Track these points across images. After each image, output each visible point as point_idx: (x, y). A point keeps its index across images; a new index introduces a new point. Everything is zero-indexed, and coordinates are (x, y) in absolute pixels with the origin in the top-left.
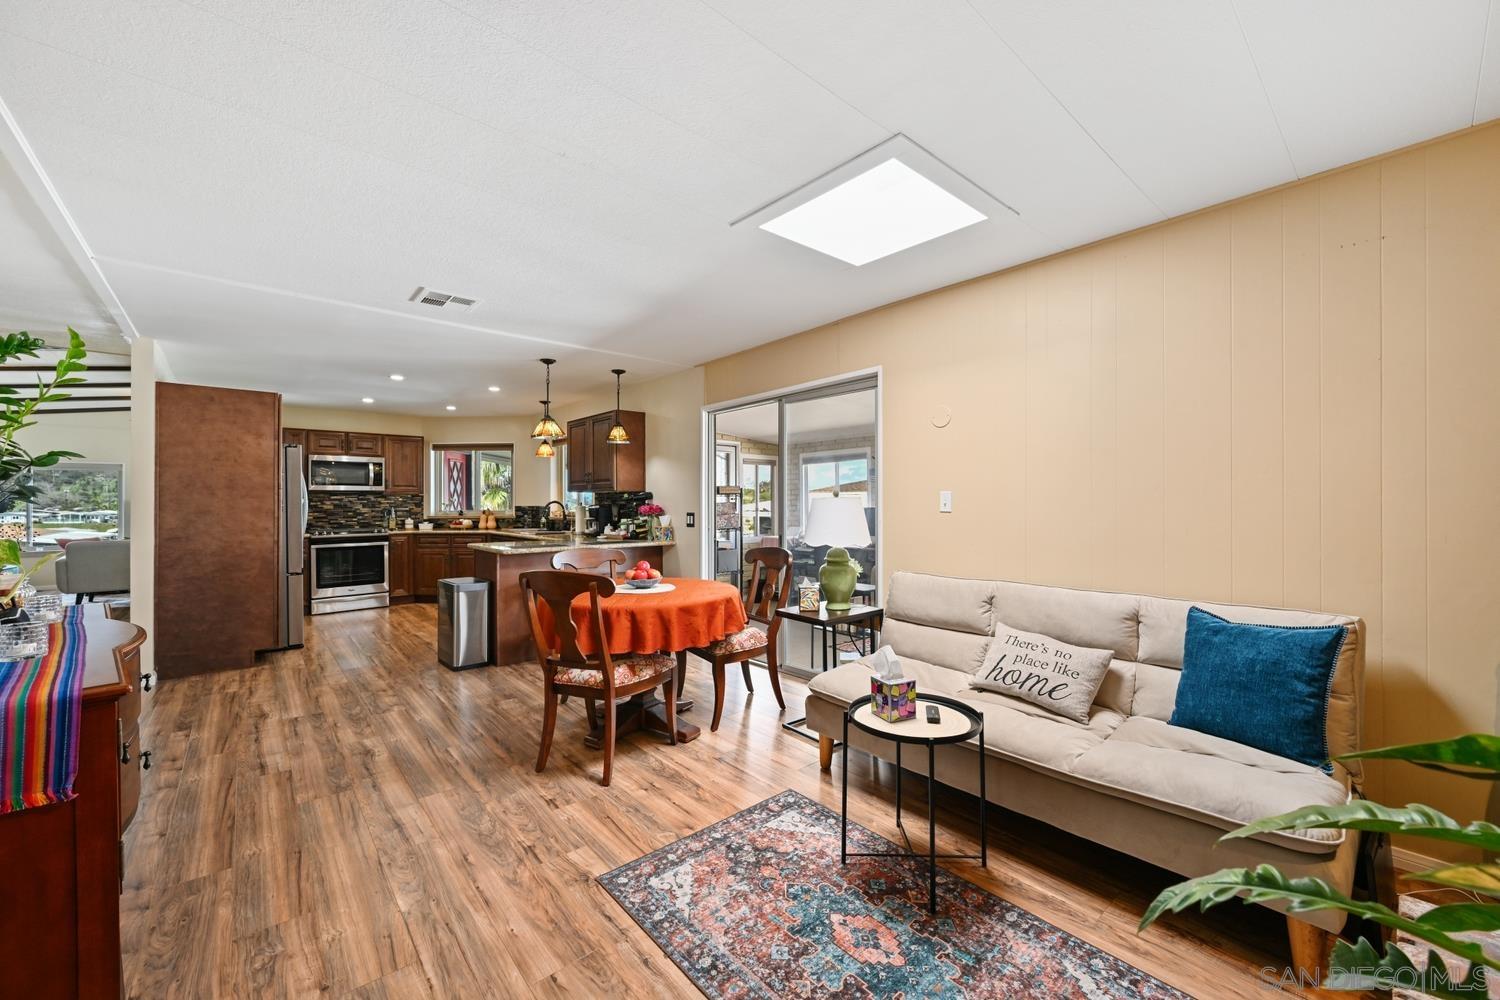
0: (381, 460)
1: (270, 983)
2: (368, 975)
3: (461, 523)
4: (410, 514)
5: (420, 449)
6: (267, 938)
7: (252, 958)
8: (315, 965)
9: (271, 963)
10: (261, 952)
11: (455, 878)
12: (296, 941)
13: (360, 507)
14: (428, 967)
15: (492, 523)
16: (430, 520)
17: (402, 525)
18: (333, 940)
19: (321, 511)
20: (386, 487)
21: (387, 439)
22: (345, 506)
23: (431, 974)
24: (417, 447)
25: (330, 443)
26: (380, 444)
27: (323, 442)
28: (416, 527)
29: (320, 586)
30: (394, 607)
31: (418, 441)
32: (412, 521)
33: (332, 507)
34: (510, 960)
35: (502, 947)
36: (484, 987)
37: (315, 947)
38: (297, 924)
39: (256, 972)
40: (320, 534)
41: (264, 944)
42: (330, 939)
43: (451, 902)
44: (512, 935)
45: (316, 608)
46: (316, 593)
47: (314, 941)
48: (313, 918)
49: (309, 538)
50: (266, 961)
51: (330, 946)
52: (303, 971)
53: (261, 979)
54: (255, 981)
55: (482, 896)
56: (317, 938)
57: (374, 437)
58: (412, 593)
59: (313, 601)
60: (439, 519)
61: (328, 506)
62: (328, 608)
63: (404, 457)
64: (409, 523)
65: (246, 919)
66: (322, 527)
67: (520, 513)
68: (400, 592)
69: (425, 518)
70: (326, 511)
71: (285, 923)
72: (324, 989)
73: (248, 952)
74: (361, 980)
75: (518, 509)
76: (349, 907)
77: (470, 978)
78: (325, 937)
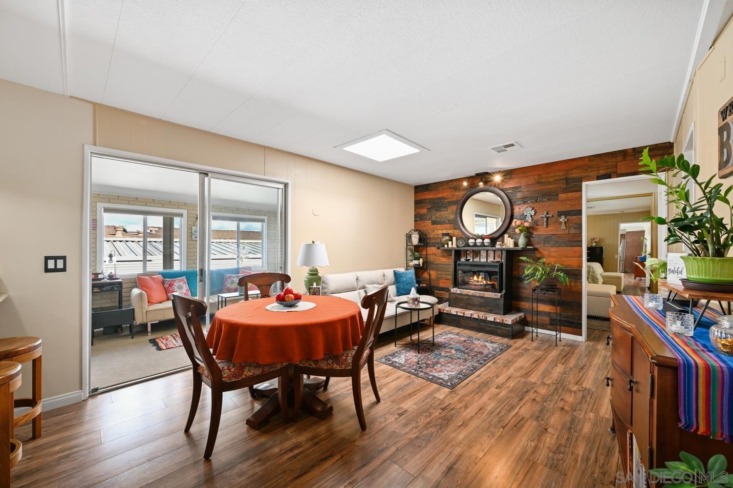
1: (560, 445)
2: (531, 423)
6: (553, 464)
7: (562, 460)
8: (543, 438)
9: (556, 452)
10: (558, 460)
11: (473, 425)
12: (543, 451)
14: (516, 411)
18: (531, 441)
23: (517, 409)
34: (498, 397)
35: (495, 400)
36: (510, 399)
37: (539, 444)
38: (538, 459)
39: (563, 453)
41: (555, 462)
42: (532, 442)
43: (488, 418)
44: (489, 399)
47: (538, 446)
48: (531, 455)
50: (558, 454)
51: (534, 439)
52: (548, 440)
53: (562, 449)
54: (565, 450)
55: (479, 412)
56: (536, 446)
65: (556, 483)
71: (542, 465)
72: (546, 430)
73: (562, 464)
74: (535, 423)
76: (516, 447)
77: (511, 402)
78: (533, 444)
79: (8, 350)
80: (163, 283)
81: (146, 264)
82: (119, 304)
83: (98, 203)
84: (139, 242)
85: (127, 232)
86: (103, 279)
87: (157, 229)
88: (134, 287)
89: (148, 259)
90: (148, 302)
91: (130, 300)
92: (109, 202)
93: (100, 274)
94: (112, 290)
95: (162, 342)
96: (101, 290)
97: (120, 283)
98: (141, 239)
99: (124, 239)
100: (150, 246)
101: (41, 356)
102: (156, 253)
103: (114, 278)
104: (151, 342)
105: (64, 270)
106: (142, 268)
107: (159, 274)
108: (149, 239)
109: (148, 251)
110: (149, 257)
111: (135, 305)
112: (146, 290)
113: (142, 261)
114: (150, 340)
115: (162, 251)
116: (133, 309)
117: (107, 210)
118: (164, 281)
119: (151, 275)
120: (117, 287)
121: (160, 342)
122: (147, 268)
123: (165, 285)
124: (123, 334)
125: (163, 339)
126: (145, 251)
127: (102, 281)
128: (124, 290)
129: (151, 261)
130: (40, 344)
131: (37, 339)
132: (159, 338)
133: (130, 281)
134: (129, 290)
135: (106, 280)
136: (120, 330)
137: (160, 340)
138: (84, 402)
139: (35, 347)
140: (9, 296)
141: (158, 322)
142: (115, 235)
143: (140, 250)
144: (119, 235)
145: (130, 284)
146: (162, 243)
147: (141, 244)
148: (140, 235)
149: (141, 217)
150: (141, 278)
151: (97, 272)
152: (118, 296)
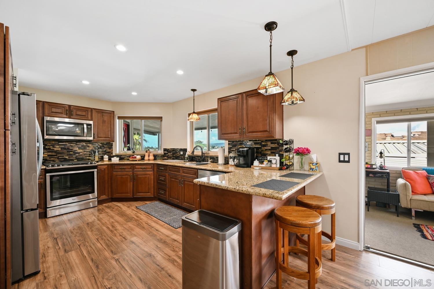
0: (91, 122)
3: (135, 158)
4: (105, 153)
5: (112, 118)
13: (77, 149)
15: (152, 157)
16: (117, 156)
17: (102, 159)
19: (53, 151)
20: (94, 138)
21: (94, 111)
22: (68, 149)
24: (110, 117)
25: (59, 110)
26: (90, 113)
27: (54, 110)
28: (110, 159)
29: (52, 199)
30: (101, 207)
31: (110, 113)
32: (107, 157)
33: (60, 149)
40: (53, 166)
45: (50, 213)
46: (50, 204)
49: (45, 169)
57: (86, 109)
58: (110, 197)
59: (48, 209)
60: (122, 155)
61: (57, 148)
62: (57, 213)
63: (104, 122)
64: (106, 157)
66: (53, 161)
67: (166, 152)
68: (103, 197)
69: (114, 154)
70: (56, 152)
75: (165, 150)
79: (319, 205)
80: (428, 178)
81: (410, 160)
82: (387, 188)
83: (372, 119)
84: (403, 143)
85: (394, 137)
86: (376, 168)
87: (420, 133)
88: (399, 178)
89: (411, 156)
90: (412, 192)
91: (396, 186)
92: (380, 117)
93: (374, 165)
94: (382, 177)
95: (427, 231)
96: (374, 176)
97: (388, 173)
98: (406, 141)
99: (392, 142)
100: (414, 147)
101: (335, 213)
102: (419, 152)
103: (383, 168)
104: (415, 227)
105: (348, 162)
106: (407, 162)
107: (423, 170)
108: (412, 141)
109: (412, 150)
110: (412, 155)
111: (400, 191)
112: (411, 181)
113: (406, 157)
114: (414, 224)
115: (426, 151)
116: (399, 195)
117: (378, 122)
118: (429, 176)
119: (415, 170)
120: (386, 175)
121: (425, 230)
122: (411, 163)
123: (430, 180)
124: (390, 210)
125: (428, 228)
126: (409, 150)
127: (375, 170)
128: (391, 178)
129: (414, 158)
130: (334, 206)
131: (333, 202)
132: (424, 225)
133: (396, 172)
134: (395, 178)
135: (378, 170)
136: (388, 207)
137: (424, 228)
138: (360, 252)
139: (331, 208)
140: (323, 173)
141: (423, 211)
142: (385, 139)
143: (405, 150)
144: (388, 139)
145: (396, 174)
146: (426, 144)
147: (406, 145)
148: (404, 138)
149: (406, 124)
150: (405, 171)
151: (372, 164)
152: (386, 182)
